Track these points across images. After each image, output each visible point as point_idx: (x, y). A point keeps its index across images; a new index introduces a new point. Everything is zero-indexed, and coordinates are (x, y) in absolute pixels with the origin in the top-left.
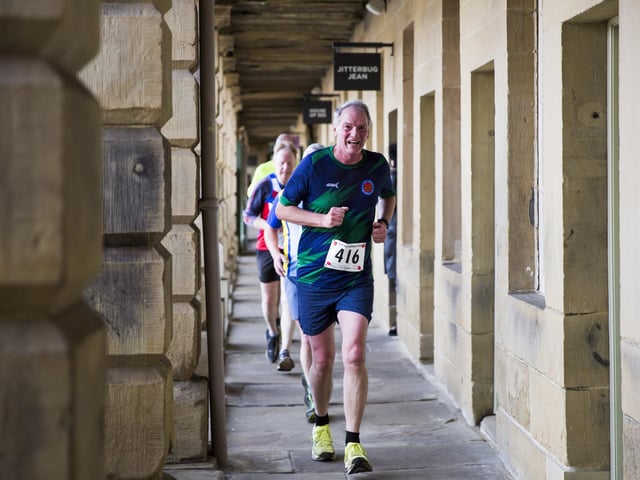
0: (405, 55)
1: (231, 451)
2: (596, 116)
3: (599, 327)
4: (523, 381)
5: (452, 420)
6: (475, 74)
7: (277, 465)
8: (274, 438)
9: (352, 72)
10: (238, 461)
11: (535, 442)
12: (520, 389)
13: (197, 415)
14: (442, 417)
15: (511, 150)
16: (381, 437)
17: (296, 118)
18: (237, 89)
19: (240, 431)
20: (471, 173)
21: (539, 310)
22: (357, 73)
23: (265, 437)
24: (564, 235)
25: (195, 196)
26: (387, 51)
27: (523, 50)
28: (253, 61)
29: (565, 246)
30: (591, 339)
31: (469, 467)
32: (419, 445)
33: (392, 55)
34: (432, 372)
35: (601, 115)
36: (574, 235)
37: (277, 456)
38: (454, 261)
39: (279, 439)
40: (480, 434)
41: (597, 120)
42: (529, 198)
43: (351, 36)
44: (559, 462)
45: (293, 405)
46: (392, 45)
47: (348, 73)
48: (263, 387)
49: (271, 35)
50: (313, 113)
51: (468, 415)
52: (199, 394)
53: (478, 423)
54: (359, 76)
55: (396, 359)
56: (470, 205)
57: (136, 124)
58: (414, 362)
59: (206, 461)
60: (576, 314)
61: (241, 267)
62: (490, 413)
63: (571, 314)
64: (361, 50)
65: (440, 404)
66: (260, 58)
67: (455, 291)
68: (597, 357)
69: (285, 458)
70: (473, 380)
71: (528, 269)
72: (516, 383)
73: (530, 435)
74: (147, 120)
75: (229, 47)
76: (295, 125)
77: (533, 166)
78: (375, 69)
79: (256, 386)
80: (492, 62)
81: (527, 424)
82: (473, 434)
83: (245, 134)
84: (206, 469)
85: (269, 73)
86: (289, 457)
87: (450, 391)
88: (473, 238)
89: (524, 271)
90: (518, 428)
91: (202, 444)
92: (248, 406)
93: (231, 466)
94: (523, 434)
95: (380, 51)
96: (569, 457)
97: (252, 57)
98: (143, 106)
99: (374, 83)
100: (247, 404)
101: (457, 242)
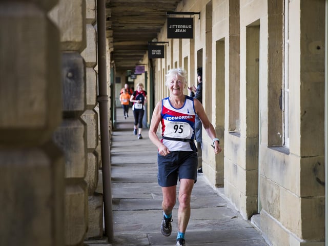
0: (207, 18)
1: (116, 234)
2: (318, 48)
3: (320, 164)
4: (276, 194)
5: (235, 217)
6: (248, 27)
7: (141, 241)
8: (138, 227)
9: (177, 28)
10: (119, 239)
11: (283, 227)
12: (274, 198)
13: (97, 214)
14: (229, 216)
15: (270, 68)
16: (196, 226)
17: (143, 56)
18: (112, 39)
19: (120, 223)
20: (246, 82)
21: (286, 155)
22: (180, 29)
23: (134, 226)
24: (301, 114)
25: (95, 94)
26: (196, 17)
27: (277, 13)
28: (120, 24)
29: (301, 120)
30: (315, 170)
31: (246, 241)
32: (218, 230)
33: (199, 19)
34: (223, 192)
35: (321, 47)
36: (306, 113)
37: (141, 236)
38: (235, 131)
39: (141, 227)
40: (250, 224)
41: (319, 51)
42: (279, 95)
43: (175, 9)
44: (297, 237)
45: (148, 210)
46: (199, 13)
47: (175, 29)
48: (130, 200)
49: (131, 9)
50: (154, 52)
51: (244, 214)
52: (98, 202)
53: (249, 218)
54: (181, 31)
55: (202, 185)
56: (245, 100)
57: (68, 50)
58: (212, 187)
59: (102, 239)
60: (307, 157)
61: (113, 137)
62: (256, 213)
63: (304, 157)
64: (181, 16)
65: (228, 208)
66: (124, 22)
67: (236, 147)
68: (318, 180)
69: (145, 238)
70: (246, 195)
71: (279, 133)
72: (272, 196)
73: (280, 223)
74: (74, 48)
75: (109, 14)
76: (142, 60)
77: (282, 77)
78: (190, 27)
79: (126, 200)
80: (259, 20)
81: (278, 217)
82: (247, 224)
83: (114, 65)
84: (102, 243)
85: (129, 30)
86: (147, 237)
87: (233, 201)
88: (247, 118)
89: (276, 135)
90: (273, 220)
91: (100, 230)
92: (123, 210)
93: (116, 242)
94: (276, 223)
95: (192, 16)
96: (303, 234)
97: (120, 22)
98: (72, 40)
99: (190, 34)
100: (123, 209)
101: (237, 121)
